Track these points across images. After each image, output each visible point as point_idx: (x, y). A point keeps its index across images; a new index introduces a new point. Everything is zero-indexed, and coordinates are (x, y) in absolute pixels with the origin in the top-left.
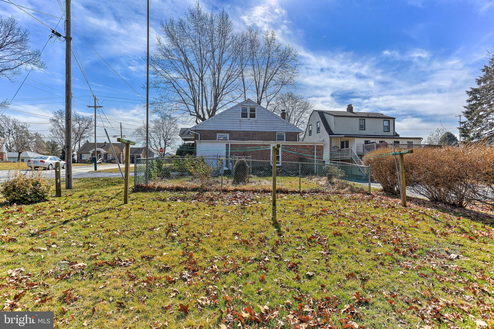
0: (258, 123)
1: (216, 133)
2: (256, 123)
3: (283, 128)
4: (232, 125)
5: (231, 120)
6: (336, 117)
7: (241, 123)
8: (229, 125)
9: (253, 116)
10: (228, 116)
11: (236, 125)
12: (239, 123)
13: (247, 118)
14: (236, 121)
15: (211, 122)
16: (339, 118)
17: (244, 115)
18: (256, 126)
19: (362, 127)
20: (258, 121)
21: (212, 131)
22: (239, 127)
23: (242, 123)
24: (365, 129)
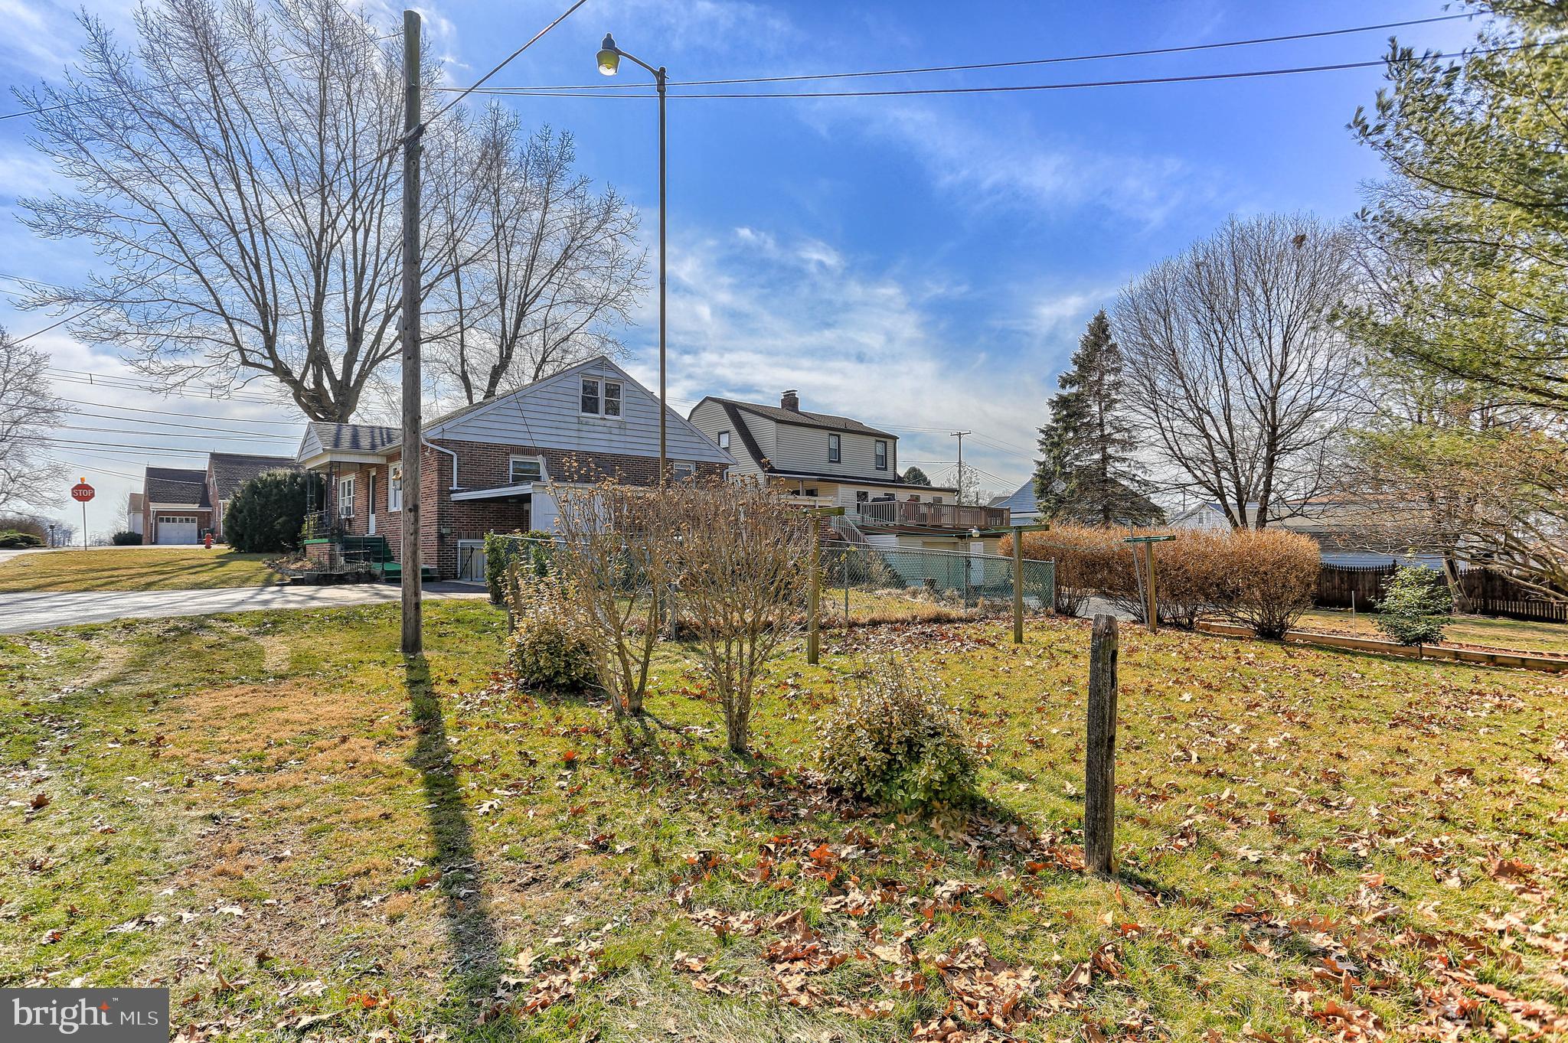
0: (628, 432)
1: (508, 454)
2: (622, 432)
3: (691, 451)
4: (554, 431)
5: (553, 417)
6: (780, 425)
7: (581, 427)
8: (548, 431)
9: (613, 409)
10: (545, 402)
11: (567, 433)
12: (576, 427)
13: (597, 413)
14: (567, 419)
15: (492, 418)
16: (785, 426)
17: (589, 404)
18: (623, 438)
19: (836, 456)
20: (628, 426)
21: (497, 446)
22: (576, 441)
23: (585, 428)
24: (839, 462)
